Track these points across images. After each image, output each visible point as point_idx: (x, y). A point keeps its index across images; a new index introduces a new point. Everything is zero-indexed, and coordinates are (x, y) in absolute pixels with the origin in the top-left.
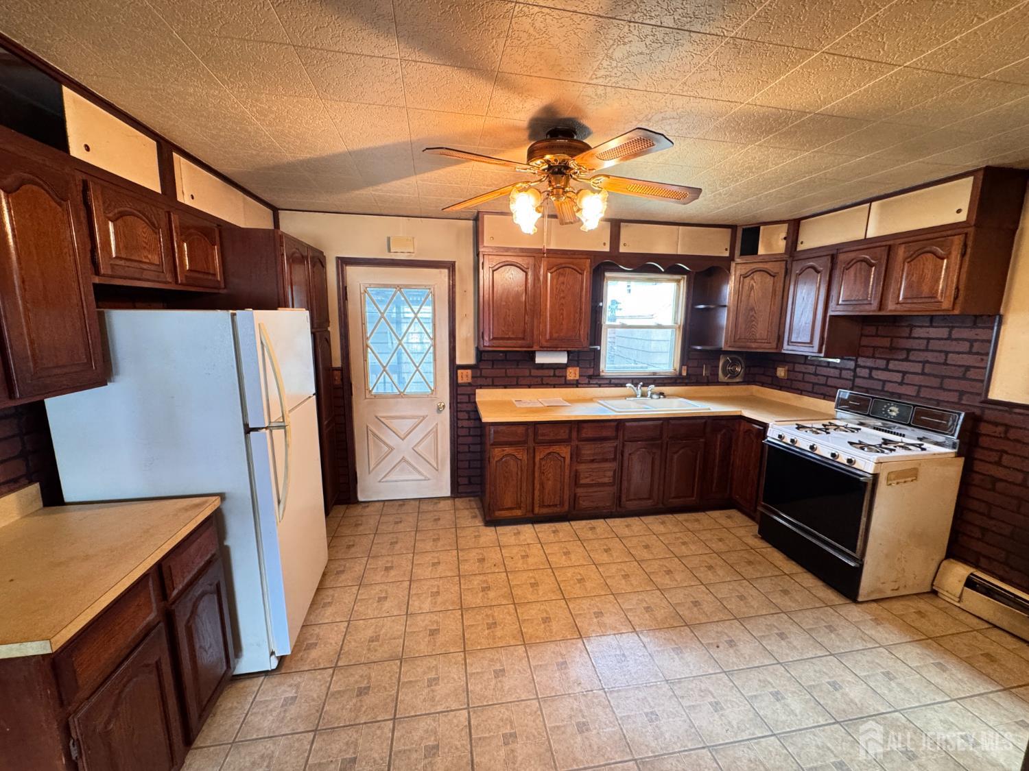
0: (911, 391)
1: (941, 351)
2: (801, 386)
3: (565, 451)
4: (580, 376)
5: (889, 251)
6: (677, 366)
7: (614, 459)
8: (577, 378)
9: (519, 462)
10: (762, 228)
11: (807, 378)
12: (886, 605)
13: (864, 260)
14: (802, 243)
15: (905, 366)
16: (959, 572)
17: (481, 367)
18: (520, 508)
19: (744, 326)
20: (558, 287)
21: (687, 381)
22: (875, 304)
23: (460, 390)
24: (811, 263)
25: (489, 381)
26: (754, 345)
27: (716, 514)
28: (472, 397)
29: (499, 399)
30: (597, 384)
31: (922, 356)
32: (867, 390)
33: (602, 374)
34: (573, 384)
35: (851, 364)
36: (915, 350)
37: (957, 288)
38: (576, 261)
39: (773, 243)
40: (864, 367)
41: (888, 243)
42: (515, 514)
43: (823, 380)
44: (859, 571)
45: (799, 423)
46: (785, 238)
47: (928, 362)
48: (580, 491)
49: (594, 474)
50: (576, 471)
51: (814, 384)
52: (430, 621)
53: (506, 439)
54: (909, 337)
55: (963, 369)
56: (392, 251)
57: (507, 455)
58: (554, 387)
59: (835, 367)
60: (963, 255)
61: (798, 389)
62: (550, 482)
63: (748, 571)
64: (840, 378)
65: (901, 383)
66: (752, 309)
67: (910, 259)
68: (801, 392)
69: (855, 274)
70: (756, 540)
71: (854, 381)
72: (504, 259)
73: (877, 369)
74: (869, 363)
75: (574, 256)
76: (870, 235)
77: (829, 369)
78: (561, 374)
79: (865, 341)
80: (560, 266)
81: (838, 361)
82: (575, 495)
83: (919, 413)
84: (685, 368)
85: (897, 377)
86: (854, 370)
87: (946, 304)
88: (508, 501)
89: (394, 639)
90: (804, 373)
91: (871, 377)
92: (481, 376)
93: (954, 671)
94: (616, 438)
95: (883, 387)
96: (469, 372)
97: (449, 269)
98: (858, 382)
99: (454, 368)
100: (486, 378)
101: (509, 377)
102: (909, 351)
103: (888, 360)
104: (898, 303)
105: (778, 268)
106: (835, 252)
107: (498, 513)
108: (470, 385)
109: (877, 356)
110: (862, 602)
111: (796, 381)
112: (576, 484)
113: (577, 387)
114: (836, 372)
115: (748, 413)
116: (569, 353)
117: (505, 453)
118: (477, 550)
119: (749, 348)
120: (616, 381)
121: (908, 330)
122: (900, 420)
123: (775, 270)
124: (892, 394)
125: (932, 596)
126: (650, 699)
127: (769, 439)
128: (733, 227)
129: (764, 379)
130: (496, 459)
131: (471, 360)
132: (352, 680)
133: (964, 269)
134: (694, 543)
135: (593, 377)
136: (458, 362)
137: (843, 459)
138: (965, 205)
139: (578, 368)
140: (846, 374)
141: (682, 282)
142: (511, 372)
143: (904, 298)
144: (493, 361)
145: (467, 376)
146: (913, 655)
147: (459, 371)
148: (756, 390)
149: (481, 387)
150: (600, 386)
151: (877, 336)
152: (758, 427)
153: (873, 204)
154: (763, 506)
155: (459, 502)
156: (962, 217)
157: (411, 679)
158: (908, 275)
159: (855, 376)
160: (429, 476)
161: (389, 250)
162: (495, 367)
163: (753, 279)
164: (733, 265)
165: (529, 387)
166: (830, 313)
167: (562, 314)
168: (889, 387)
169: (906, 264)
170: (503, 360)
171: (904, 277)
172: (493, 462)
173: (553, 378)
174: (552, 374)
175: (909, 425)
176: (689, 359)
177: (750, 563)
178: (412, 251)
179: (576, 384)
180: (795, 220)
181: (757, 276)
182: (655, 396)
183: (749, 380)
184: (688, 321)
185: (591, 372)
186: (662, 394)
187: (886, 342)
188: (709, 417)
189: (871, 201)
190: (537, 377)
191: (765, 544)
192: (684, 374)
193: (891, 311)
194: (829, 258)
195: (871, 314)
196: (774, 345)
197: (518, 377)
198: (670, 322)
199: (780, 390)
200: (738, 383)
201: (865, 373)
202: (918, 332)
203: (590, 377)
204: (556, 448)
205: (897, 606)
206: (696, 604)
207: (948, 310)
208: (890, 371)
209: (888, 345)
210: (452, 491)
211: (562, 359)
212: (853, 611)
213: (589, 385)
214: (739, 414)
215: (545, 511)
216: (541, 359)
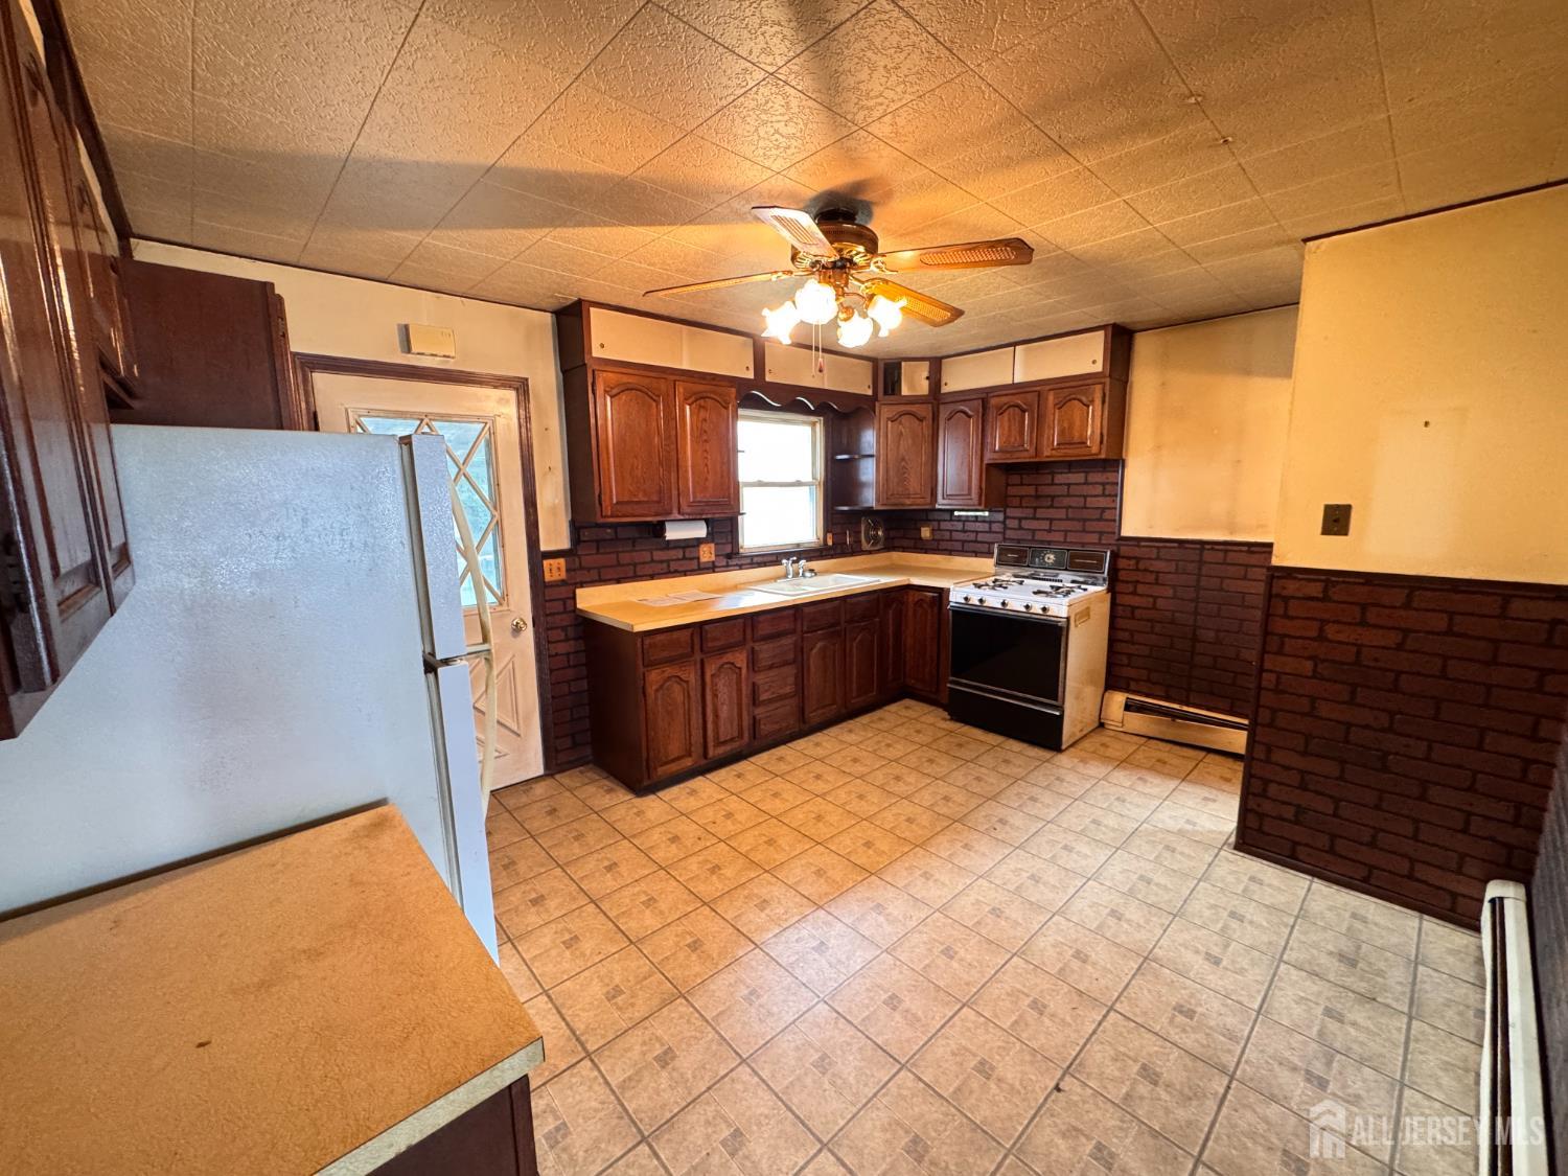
0: (1059, 537)
1: (1080, 496)
2: (948, 545)
3: (740, 659)
4: (716, 556)
5: (1039, 396)
6: (821, 535)
7: (794, 662)
8: (713, 558)
9: (685, 685)
10: (903, 364)
11: (956, 536)
12: (1081, 746)
13: (1018, 406)
14: (946, 384)
15: (1052, 513)
16: (1119, 699)
17: (579, 553)
18: (690, 755)
19: (896, 480)
20: (700, 424)
21: (832, 552)
22: (1032, 452)
23: (550, 593)
24: (962, 407)
25: (594, 575)
26: (908, 502)
27: (893, 707)
28: (569, 602)
29: (613, 601)
30: (737, 565)
31: (1066, 501)
32: (1019, 541)
33: (741, 551)
34: (708, 569)
35: (1000, 517)
36: (1059, 496)
37: (1102, 434)
38: (719, 390)
39: (914, 383)
40: (1014, 518)
41: (1038, 388)
42: (683, 765)
43: (972, 537)
44: (1061, 717)
45: (975, 582)
46: (928, 378)
47: (1070, 507)
48: (760, 711)
49: (774, 685)
50: (754, 684)
51: (964, 542)
52: (677, 936)
53: (665, 654)
54: (1053, 484)
55: (1099, 511)
56: (414, 350)
57: (669, 678)
58: (685, 575)
59: (984, 520)
60: (1103, 402)
61: (946, 550)
62: (725, 707)
63: (965, 753)
64: (990, 532)
65: (1050, 531)
66: (903, 459)
67: (1060, 406)
68: (950, 552)
69: (1009, 420)
70: (948, 722)
71: (1004, 533)
72: (625, 379)
73: (1026, 518)
74: (1017, 513)
75: (714, 383)
76: (1016, 381)
77: (978, 524)
78: (692, 556)
79: (1012, 491)
80: (701, 395)
81: (987, 514)
82: (754, 718)
83: (1073, 557)
84: (829, 535)
85: (1045, 525)
86: (1004, 522)
87: (1095, 450)
88: (675, 748)
89: (645, 978)
90: (951, 531)
91: (1020, 528)
92: (581, 568)
93: (1151, 780)
94: (794, 632)
95: (1033, 536)
96: (562, 561)
97: (517, 390)
98: (1009, 534)
99: (536, 557)
100: (589, 569)
101: (623, 565)
102: (1053, 497)
103: (1035, 508)
104: (1053, 449)
105: (924, 411)
106: (984, 395)
107: (661, 770)
108: (563, 583)
109: (1024, 505)
110: (1066, 749)
111: (943, 540)
112: (754, 704)
113: (714, 572)
114: (986, 527)
115: (916, 581)
116: (707, 521)
117: (666, 675)
118: (658, 830)
119: (902, 505)
120: (759, 560)
121: (1050, 477)
122: (1059, 565)
123: (924, 414)
124: (1042, 542)
125: (1100, 729)
126: (982, 899)
127: (951, 604)
128: (874, 360)
129: (906, 543)
130: (654, 688)
131: (564, 544)
132: (635, 1054)
133: (1106, 413)
134: (897, 742)
135: (731, 555)
136: (543, 547)
137: (1037, 609)
138: (1099, 355)
139: (713, 545)
140: (996, 527)
141: (818, 425)
142: (625, 558)
143: (1058, 444)
144: (598, 541)
145: (559, 569)
146: (1122, 777)
147: (546, 563)
148: (896, 556)
149: (582, 585)
150: (741, 567)
151: (1022, 484)
152: (931, 594)
153: (1017, 347)
154: (952, 682)
155: (563, 778)
156: (1098, 368)
157: (719, 1009)
158: (1059, 421)
159: (1005, 528)
160: (506, 751)
161: (409, 351)
162: (602, 551)
163: (900, 423)
164: (877, 404)
165: (652, 577)
166: (986, 462)
167: (706, 465)
168: (1039, 536)
169: (1057, 411)
170: (612, 540)
171: (1056, 422)
172: (651, 691)
173: (684, 560)
174: (681, 556)
175: (1066, 570)
176: (833, 524)
177: (960, 745)
178: (453, 354)
179: (712, 568)
180: (936, 358)
181: (904, 419)
182: (808, 574)
183: (890, 546)
184: (829, 476)
185: (728, 549)
186: (812, 571)
187: (1031, 490)
188: (881, 590)
189: (1014, 344)
190: (662, 562)
191: (958, 725)
192: (830, 543)
193: (1047, 457)
194: (980, 402)
195: (1028, 460)
196: (928, 500)
197: (635, 565)
198: (808, 478)
199: (926, 553)
200: (878, 551)
201: (1015, 524)
202: (1060, 478)
203: (729, 556)
204: (729, 657)
205: (1086, 744)
206: (946, 799)
207: (1095, 454)
208: (1038, 519)
209: (1033, 493)
210: (547, 765)
211: (700, 531)
212: (1063, 759)
213: (727, 568)
214: (906, 583)
215: (721, 750)
216: (674, 533)
